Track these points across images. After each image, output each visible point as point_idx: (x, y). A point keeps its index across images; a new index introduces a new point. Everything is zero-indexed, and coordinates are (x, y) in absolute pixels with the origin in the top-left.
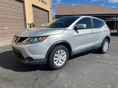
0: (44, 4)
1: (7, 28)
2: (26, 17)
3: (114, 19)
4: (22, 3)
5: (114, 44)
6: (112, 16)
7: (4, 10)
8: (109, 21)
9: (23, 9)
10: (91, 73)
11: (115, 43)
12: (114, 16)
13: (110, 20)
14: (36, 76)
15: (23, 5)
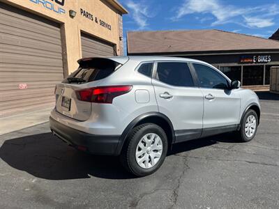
0: (105, 29)
1: (24, 85)
2: (66, 60)
3: (261, 60)
4: (59, 28)
5: (274, 120)
6: (257, 55)
7: (19, 44)
8: (250, 64)
9: (60, 41)
10: (246, 186)
11: (274, 117)
12: (261, 55)
13: (253, 62)
14: (130, 196)
15: (61, 32)
